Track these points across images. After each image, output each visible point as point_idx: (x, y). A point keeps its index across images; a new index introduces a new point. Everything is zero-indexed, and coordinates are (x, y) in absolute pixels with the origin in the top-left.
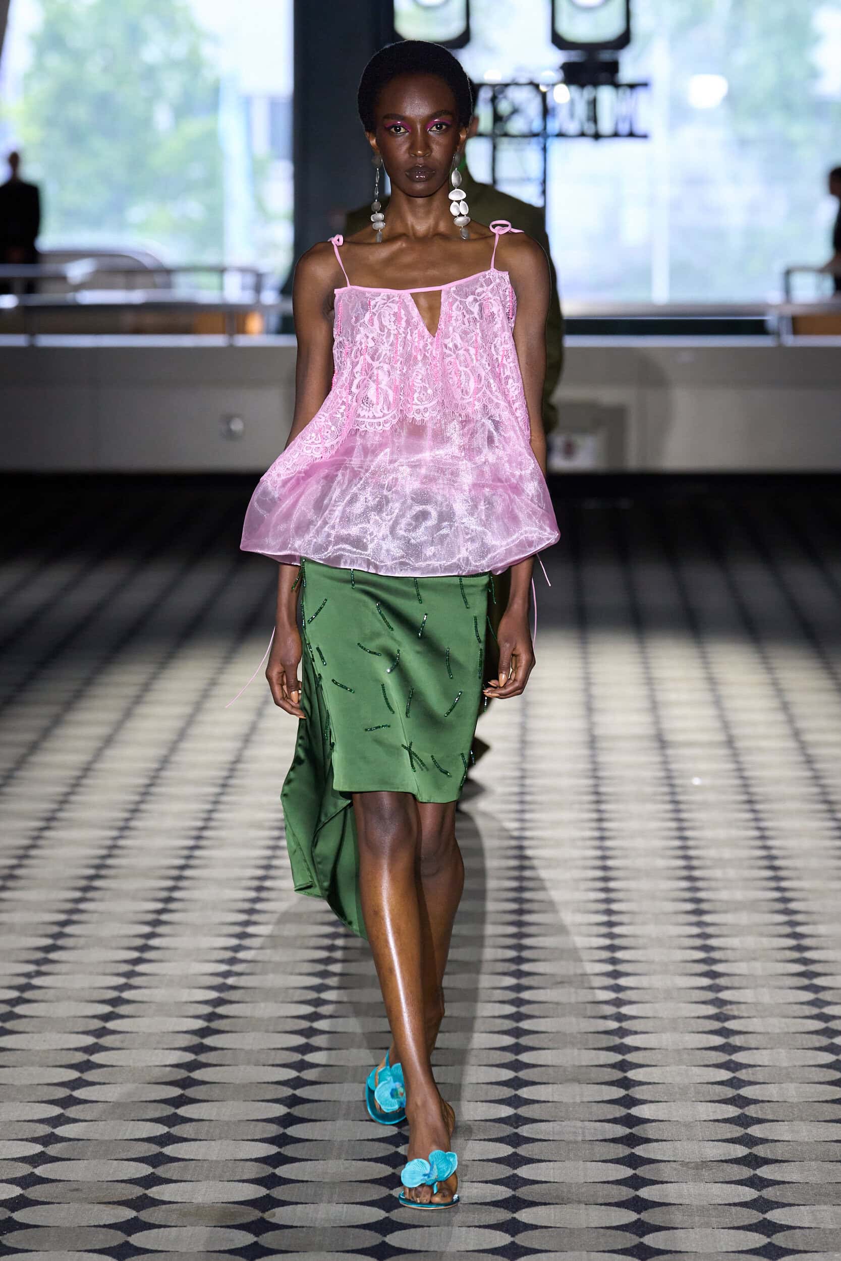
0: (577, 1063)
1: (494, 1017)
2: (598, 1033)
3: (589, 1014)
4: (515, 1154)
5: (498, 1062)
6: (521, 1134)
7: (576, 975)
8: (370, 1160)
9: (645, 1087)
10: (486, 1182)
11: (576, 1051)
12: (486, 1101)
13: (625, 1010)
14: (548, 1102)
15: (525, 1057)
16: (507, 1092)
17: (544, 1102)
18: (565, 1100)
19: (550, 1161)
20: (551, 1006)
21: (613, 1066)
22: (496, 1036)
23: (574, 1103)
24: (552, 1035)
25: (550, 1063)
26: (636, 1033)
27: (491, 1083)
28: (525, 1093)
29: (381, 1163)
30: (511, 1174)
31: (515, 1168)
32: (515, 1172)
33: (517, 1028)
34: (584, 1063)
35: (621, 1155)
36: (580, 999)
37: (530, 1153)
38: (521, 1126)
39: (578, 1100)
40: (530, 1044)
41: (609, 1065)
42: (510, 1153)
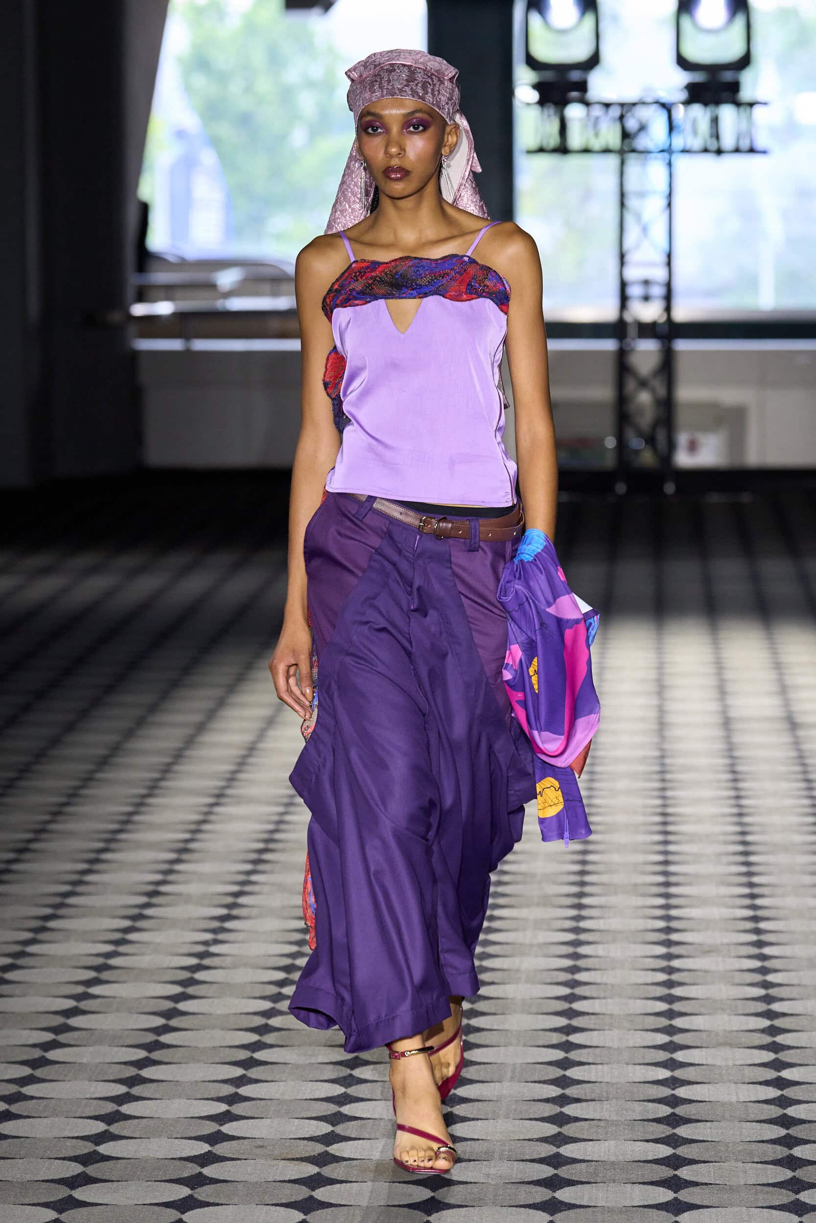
0: (728, 1028)
1: (647, 984)
2: (747, 999)
3: (737, 980)
4: (673, 1114)
5: (653, 1027)
6: (678, 1095)
7: (722, 944)
8: (536, 1119)
9: (792, 1052)
10: (647, 1141)
11: (726, 1017)
12: (644, 1064)
13: (771, 978)
14: (703, 1065)
15: (679, 1022)
16: (662, 1056)
17: (699, 1065)
18: (718, 1063)
19: (707, 1121)
20: (699, 973)
21: (763, 1031)
22: (650, 1002)
23: (727, 1066)
24: (703, 1001)
25: (702, 1028)
26: (782, 1000)
27: (649, 1047)
28: (680, 1056)
29: (548, 1122)
30: (671, 1133)
31: (674, 1128)
32: (675, 1131)
33: (670, 995)
34: (735, 1029)
35: (774, 1116)
36: (728, 967)
37: (688, 1113)
38: (678, 1087)
39: (730, 1063)
40: (683, 1010)
41: (758, 1030)
42: (668, 1114)
